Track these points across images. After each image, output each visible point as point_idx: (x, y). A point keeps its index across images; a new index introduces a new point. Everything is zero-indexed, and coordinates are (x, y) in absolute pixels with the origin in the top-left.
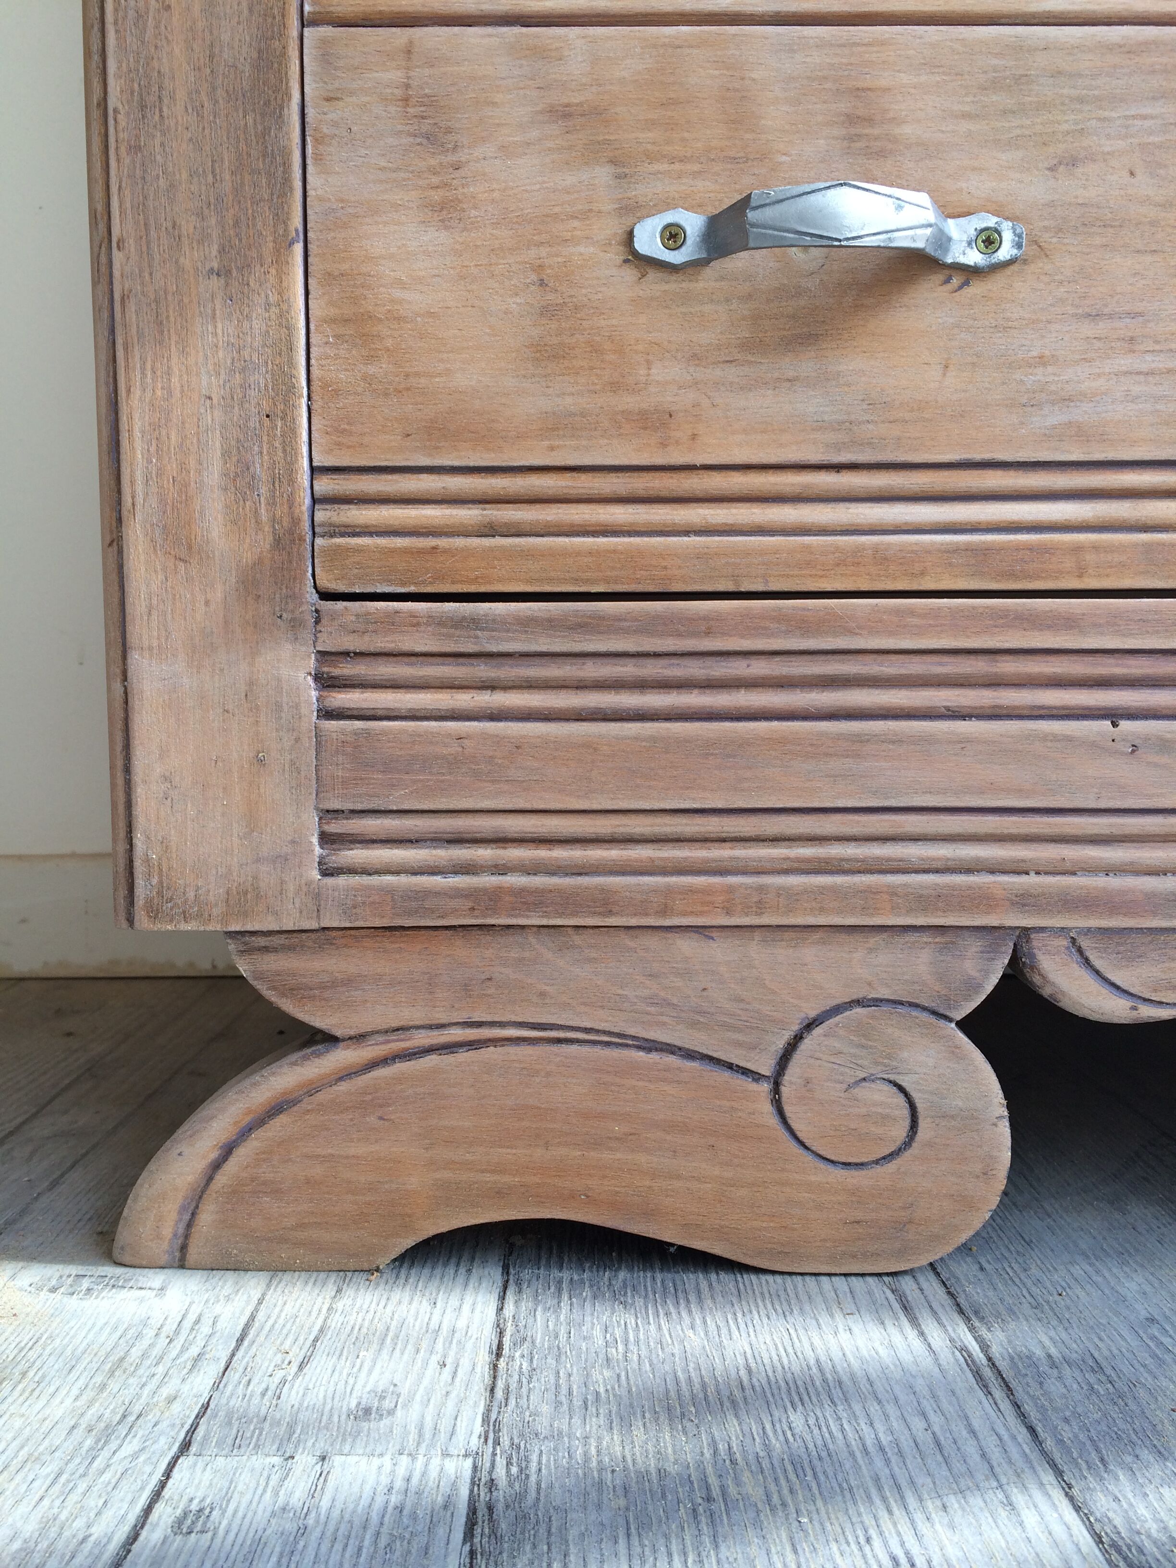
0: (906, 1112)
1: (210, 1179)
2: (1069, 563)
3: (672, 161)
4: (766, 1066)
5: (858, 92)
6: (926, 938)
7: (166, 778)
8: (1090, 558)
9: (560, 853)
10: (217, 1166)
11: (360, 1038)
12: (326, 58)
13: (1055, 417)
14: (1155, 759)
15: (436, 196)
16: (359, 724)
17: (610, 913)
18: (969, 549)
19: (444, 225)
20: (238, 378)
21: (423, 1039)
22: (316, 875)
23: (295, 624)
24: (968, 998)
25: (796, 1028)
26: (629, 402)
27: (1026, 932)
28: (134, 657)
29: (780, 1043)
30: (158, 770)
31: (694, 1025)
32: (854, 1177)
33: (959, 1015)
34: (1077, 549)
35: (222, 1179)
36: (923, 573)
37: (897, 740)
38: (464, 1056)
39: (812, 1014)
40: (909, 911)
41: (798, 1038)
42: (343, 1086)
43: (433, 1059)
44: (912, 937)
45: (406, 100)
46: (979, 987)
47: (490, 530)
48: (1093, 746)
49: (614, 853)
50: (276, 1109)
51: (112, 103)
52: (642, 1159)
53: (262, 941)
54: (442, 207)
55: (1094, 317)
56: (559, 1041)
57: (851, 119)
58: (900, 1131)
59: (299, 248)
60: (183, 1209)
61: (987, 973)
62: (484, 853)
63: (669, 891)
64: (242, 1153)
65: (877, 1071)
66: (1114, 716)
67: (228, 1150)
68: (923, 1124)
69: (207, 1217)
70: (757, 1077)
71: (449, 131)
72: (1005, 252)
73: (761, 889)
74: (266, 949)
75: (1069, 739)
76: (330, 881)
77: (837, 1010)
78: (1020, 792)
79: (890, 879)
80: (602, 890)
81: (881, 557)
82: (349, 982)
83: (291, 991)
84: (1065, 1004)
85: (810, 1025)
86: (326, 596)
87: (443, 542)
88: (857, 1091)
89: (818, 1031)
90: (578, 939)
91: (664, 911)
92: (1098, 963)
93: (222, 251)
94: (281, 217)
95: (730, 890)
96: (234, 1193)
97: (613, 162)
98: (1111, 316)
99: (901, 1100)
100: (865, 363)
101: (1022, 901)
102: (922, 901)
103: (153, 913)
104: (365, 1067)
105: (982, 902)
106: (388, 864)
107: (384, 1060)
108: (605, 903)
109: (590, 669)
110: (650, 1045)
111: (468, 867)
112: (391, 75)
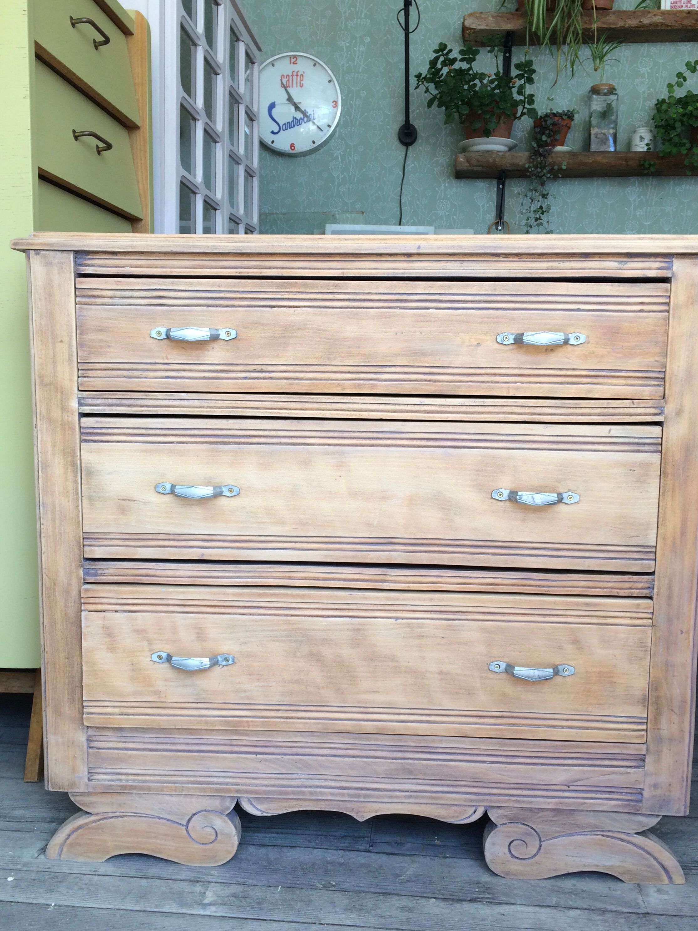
0: (214, 834)
1: (66, 841)
3: (160, 640)
4: (184, 823)
5: (200, 628)
6: (218, 798)
7: (56, 760)
9: (140, 778)
10: (67, 839)
11: (97, 814)
12: (89, 619)
13: (243, 695)
14: (264, 763)
15: (110, 646)
16: (96, 750)
17: (150, 791)
19: (112, 652)
21: (113, 815)
22: (86, 780)
23: (83, 729)
24: (228, 810)
25: (191, 815)
26: (152, 689)
27: (239, 797)
28: (49, 734)
29: (188, 818)
31: (169, 814)
32: (204, 846)
33: (226, 813)
34: (248, 721)
35: (68, 842)
36: (215, 725)
37: (211, 757)
38: (121, 818)
39: (194, 812)
40: (214, 793)
41: (191, 818)
42: (94, 824)
43: (113, 819)
44: (215, 797)
45: (103, 627)
46: (229, 808)
47: (121, 714)
48: (252, 760)
49: (151, 778)
50: (80, 827)
51: (45, 624)
52: (159, 841)
53: (76, 794)
54: (111, 649)
55: (250, 675)
56: (140, 816)
57: (198, 633)
58: (214, 837)
60: (60, 847)
61: (231, 805)
62: (124, 777)
63: (163, 787)
64: (73, 836)
65: (208, 824)
66: (256, 753)
67: (69, 835)
68: (219, 835)
69: (65, 849)
70: (183, 825)
71: (113, 633)
72: (230, 662)
73: (182, 787)
74: (76, 796)
75: (247, 758)
76: (90, 782)
77: (200, 812)
78: (236, 769)
79: (211, 786)
80: (149, 786)
81: (206, 722)
82: (94, 803)
83: (82, 804)
84: (248, 812)
85: (194, 815)
87: (112, 716)
88: (204, 829)
89: (196, 816)
90: (144, 796)
91: (162, 791)
92: (254, 804)
93: (68, 654)
95: (176, 787)
96: (71, 845)
97: (148, 641)
98: (254, 674)
99: (214, 831)
100: (201, 683)
101: (238, 791)
102: (217, 791)
103: (53, 788)
104: (100, 820)
105: (230, 791)
106: (103, 779)
107: (102, 819)
108: (149, 789)
109: (146, 740)
110: (161, 818)
111: (120, 780)
112: (100, 622)
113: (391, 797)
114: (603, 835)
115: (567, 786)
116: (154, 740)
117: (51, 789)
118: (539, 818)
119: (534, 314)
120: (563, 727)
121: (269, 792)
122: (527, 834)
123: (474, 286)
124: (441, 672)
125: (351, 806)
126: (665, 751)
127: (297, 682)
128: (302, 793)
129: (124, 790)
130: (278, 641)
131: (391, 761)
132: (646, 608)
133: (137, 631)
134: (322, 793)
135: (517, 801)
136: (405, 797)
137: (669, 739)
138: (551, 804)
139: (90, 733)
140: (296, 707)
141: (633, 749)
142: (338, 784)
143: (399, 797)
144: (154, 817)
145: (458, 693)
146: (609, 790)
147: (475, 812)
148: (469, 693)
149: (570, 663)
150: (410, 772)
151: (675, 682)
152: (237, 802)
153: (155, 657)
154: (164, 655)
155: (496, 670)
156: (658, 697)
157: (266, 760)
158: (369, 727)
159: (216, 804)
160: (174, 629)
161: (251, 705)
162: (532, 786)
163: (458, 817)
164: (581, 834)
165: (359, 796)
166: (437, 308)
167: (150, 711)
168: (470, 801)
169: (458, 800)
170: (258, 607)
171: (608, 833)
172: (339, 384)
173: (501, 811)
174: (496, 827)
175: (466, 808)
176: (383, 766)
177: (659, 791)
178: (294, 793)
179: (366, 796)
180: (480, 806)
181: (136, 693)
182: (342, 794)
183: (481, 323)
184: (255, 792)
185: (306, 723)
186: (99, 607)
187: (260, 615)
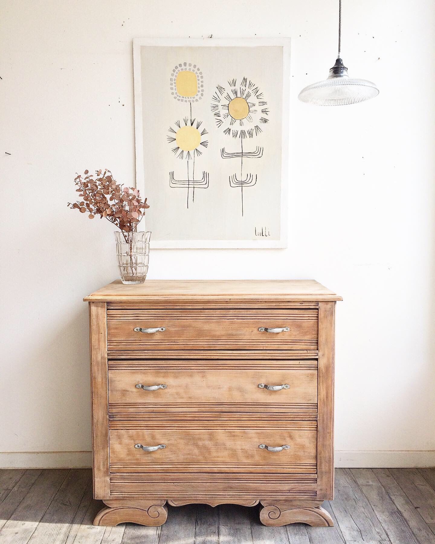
3: (138, 440)
5: (153, 435)
6: (160, 500)
7: (98, 487)
9: (130, 493)
10: (102, 518)
11: (113, 508)
12: (111, 433)
13: (169, 459)
16: (113, 483)
18: (163, 469)
19: (120, 445)
20: (104, 457)
21: (119, 508)
22: (110, 495)
23: (108, 476)
26: (135, 458)
27: (167, 500)
28: (95, 478)
31: (141, 507)
32: (155, 519)
33: (162, 506)
34: (171, 469)
36: (159, 471)
37: (157, 485)
38: (122, 509)
41: (149, 508)
42: (112, 511)
43: (119, 510)
44: (158, 500)
45: (117, 436)
47: (124, 468)
48: (172, 485)
49: (134, 493)
50: (107, 513)
51: (94, 436)
52: (137, 518)
55: (171, 452)
56: (131, 508)
57: (152, 437)
58: (158, 515)
59: (109, 447)
60: (99, 521)
61: (164, 503)
62: (124, 493)
64: (104, 517)
65: (156, 510)
66: (174, 483)
67: (102, 517)
68: (160, 514)
69: (101, 522)
70: (146, 511)
71: (121, 438)
72: (164, 448)
73: (146, 496)
74: (106, 501)
75: (170, 485)
77: (152, 506)
79: (156, 496)
82: (112, 503)
83: (108, 504)
84: (171, 505)
85: (150, 507)
86: (110, 473)
88: (154, 512)
90: (131, 500)
91: (138, 498)
92: (173, 502)
93: (103, 447)
94: (107, 445)
95: (144, 497)
96: (103, 520)
97: (134, 440)
98: (173, 452)
99: (158, 513)
100: (154, 455)
101: (167, 497)
102: (159, 497)
103: (97, 498)
104: (114, 510)
105: (163, 497)
106: (116, 495)
107: (116, 510)
108: (133, 497)
109: (132, 479)
110: (138, 509)
111: (122, 495)
112: (116, 434)
113: (225, 498)
114: (303, 509)
115: (289, 491)
116: (135, 479)
117: (96, 499)
118: (280, 503)
119: (271, 321)
120: (287, 468)
121: (179, 497)
122: (276, 510)
123: (250, 311)
124: (242, 449)
125: (209, 501)
126: (324, 477)
127: (189, 454)
128: (191, 497)
129: (124, 499)
130: (182, 439)
131: (224, 484)
132: (314, 424)
133: (129, 436)
134: (198, 497)
135: (271, 497)
136: (230, 497)
137: (325, 472)
138: (283, 498)
139: (111, 477)
140: (189, 463)
141: (312, 476)
142: (205, 493)
143: (227, 497)
144: (135, 508)
145: (248, 457)
146: (305, 492)
147: (255, 502)
148: (252, 456)
149: (289, 444)
150: (231, 488)
151: (327, 451)
152: (167, 502)
153: (136, 446)
154: (139, 445)
155: (262, 448)
156: (320, 457)
157: (177, 485)
158: (216, 470)
159: (159, 502)
160: (143, 435)
161: (172, 463)
162: (276, 492)
163: (249, 504)
164: (295, 508)
165: (212, 497)
166: (237, 319)
167: (134, 466)
168: (254, 498)
169: (249, 498)
170: (174, 427)
171: (305, 508)
172: (202, 346)
173: (265, 501)
174: (264, 507)
175: (252, 501)
176: (221, 486)
177: (323, 492)
178: (188, 497)
179: (215, 497)
180: (257, 500)
181: (129, 460)
182: (206, 497)
183: (253, 324)
184: (174, 497)
185: (193, 469)
186: (116, 428)
187: (175, 429)
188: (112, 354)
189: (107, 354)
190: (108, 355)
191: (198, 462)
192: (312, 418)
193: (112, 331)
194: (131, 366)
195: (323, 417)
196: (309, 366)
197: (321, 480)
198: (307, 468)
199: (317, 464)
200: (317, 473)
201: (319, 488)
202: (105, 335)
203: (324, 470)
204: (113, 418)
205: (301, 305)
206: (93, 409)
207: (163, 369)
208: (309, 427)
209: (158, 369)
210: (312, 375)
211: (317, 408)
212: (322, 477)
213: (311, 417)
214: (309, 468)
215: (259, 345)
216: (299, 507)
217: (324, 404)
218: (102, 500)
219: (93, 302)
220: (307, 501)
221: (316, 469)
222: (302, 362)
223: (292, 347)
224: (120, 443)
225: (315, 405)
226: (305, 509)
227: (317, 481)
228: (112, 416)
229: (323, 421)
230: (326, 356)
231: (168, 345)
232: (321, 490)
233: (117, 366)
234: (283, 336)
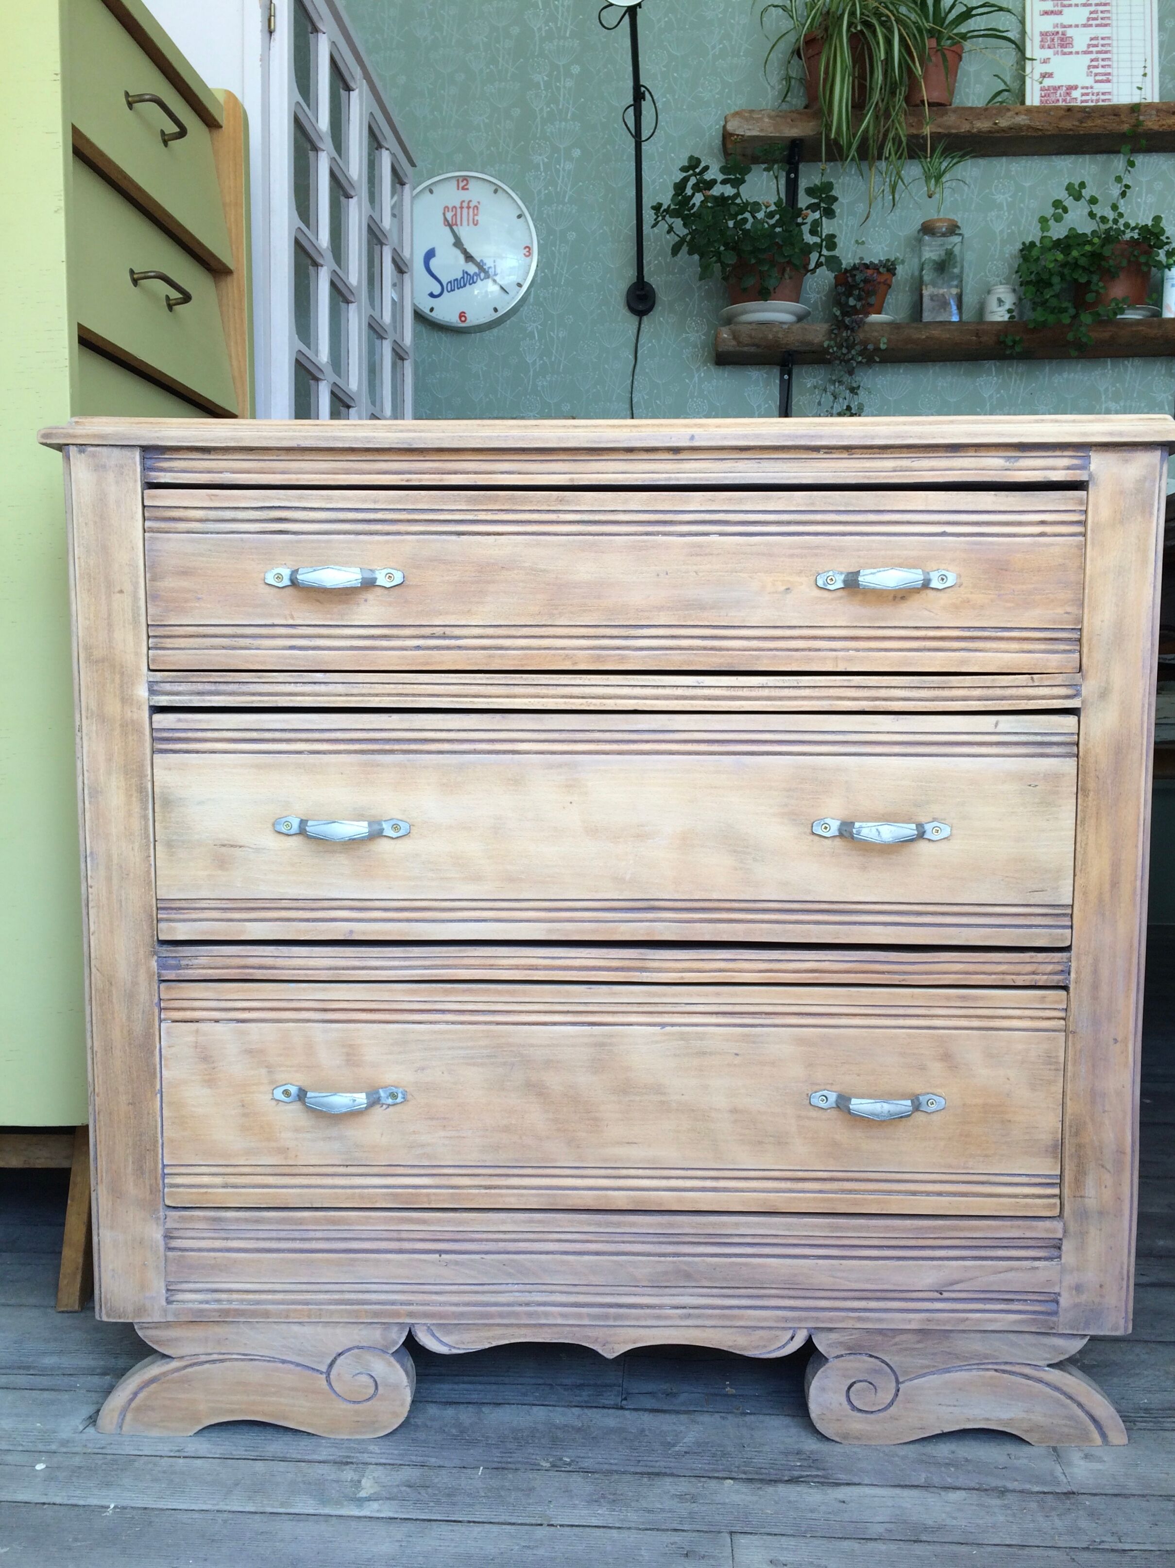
0: (373, 1384)
1: (130, 1405)
2: (425, 1199)
3: (287, 1067)
4: (324, 1368)
5: (350, 1046)
6: (379, 1326)
7: (113, 1270)
8: (433, 1198)
9: (251, 1296)
11: (182, 1357)
12: (169, 1034)
13: (420, 1151)
14: (453, 1267)
15: (207, 1077)
16: (180, 1253)
17: (268, 1318)
18: (391, 1194)
19: (210, 1087)
20: (138, 1138)
21: (204, 1358)
22: (164, 1303)
23: (157, 1219)
24: (394, 1346)
25: (334, 1356)
26: (274, 1144)
27: (413, 1324)
28: (101, 1229)
29: (329, 1361)
30: (111, 1267)
31: (299, 1355)
32: (357, 1406)
33: (391, 1352)
34: (428, 1195)
35: (133, 1405)
36: (376, 1202)
37: (367, 1260)
38: (218, 1365)
39: (340, 1351)
40: (372, 1318)
41: (335, 1359)
42: (176, 1374)
43: (207, 1366)
44: (374, 1326)
45: (196, 1047)
46: (397, 1343)
47: (225, 1186)
48: (433, 1263)
49: (270, 1297)
50: (153, 1380)
51: (95, 1049)
52: (282, 1400)
53: (147, 1325)
55: (432, 1119)
56: (252, 1360)
57: (348, 1054)
58: (371, 1391)
59: (159, 1095)
60: (121, 1413)
61: (400, 1338)
62: (224, 1296)
63: (288, 1310)
64: (141, 1396)
65: (362, 1370)
66: (440, 1252)
67: (135, 1394)
68: (380, 1388)
69: (128, 1418)
70: (322, 1373)
71: (211, 1057)
72: (399, 1100)
73: (320, 1310)
74: (148, 1328)
75: (424, 1261)
76: (170, 1306)
77: (349, 1350)
78: (408, 1278)
79: (366, 1307)
80: (266, 1310)
81: (362, 1197)
82: (177, 1339)
83: (157, 1342)
84: (426, 1347)
85: (340, 1355)
86: (167, 1207)
87: (209, 1190)
88: (356, 1377)
89: (342, 1357)
90: (258, 1326)
91: (287, 1317)
92: (437, 1335)
93: (133, 1097)
94: (153, 1085)
95: (310, 1310)
96: (138, 1409)
97: (267, 1067)
98: (438, 1119)
99: (371, 1380)
100: (355, 1132)
101: (411, 1314)
102: (376, 1314)
103: (108, 1316)
104: (186, 1367)
105: (397, 1314)
106: (190, 1300)
107: (191, 1365)
108: (267, 1314)
109: (261, 1235)
110: (284, 1362)
111: (219, 1301)
112: (191, 1039)
113: (658, 1317)
114: (996, 1370)
115: (939, 1292)
116: (274, 1234)
117: (105, 1319)
118: (896, 1344)
119: (873, 541)
120: (928, 1194)
121: (462, 1315)
122: (876, 1371)
123: (780, 498)
124: (734, 1111)
125: (590, 1332)
126: (1093, 1231)
127: (506, 1129)
128: (516, 1315)
129: (225, 1318)
130: (474, 1065)
131: (657, 1259)
132: (1056, 1002)
133: (250, 1052)
134: (546, 1315)
135: (859, 1319)
136: (681, 1317)
137: (1101, 1213)
138: (915, 1321)
139: (169, 1225)
140: (505, 1170)
141: (1042, 1230)
142: (572, 1299)
143: (667, 1317)
144: (272, 1360)
145: (760, 1143)
146: (1007, 1297)
147: (792, 1338)
148: (781, 1141)
149: (939, 1091)
150: (688, 1276)
151: (1107, 1122)
152: (410, 1332)
153: (279, 1094)
154: (293, 1090)
155: (822, 1104)
156: (1080, 1146)
157: (457, 1263)
158: (621, 1199)
159: (375, 1335)
160: (309, 1047)
161: (433, 1170)
162: (883, 1295)
163: (765, 1346)
164: (960, 1369)
165: (606, 1317)
166: (721, 534)
167: (271, 1180)
168: (786, 1320)
169: (765, 1319)
170: (443, 1011)
171: (1003, 1368)
172: (567, 655)
173: (833, 1336)
174: (827, 1359)
175: (779, 1333)
176: (644, 1268)
177: (1084, 1298)
178: (501, 1315)
179: (617, 1317)
180: (800, 1328)
181: (248, 1152)
182: (579, 1316)
183: (792, 556)
184: (441, 1315)
185: (522, 1195)
186: (189, 1015)
187: (447, 1022)
188: (168, 687)
189: (146, 685)
190: (152, 692)
191: (544, 1168)
192: (1045, 977)
193: (169, 583)
194: (255, 735)
195: (1095, 972)
196: (1039, 738)
197: (1081, 1248)
198: (1015, 1196)
199: (1061, 1176)
200: (1061, 1216)
201: (1070, 1280)
202: (135, 598)
203: (1091, 1203)
204: (179, 967)
205: (1008, 464)
206: (92, 930)
207: (392, 752)
208: (1032, 1018)
209: (373, 752)
210: (1054, 778)
211: (1072, 927)
212: (1083, 1234)
213: (1042, 968)
214: (1026, 1196)
215: (819, 650)
216: (980, 1362)
217: (1103, 915)
218: (130, 1326)
219: (82, 447)
220: (1012, 1336)
221: (1058, 1201)
222: (1007, 723)
223: (963, 662)
224: (210, 1081)
225: (1064, 915)
226: (1004, 1371)
227: (1060, 1248)
228: (173, 962)
229: (1095, 987)
230: (1115, 697)
231: (418, 648)
232: (1078, 1288)
233: (190, 735)
234: (926, 613)
